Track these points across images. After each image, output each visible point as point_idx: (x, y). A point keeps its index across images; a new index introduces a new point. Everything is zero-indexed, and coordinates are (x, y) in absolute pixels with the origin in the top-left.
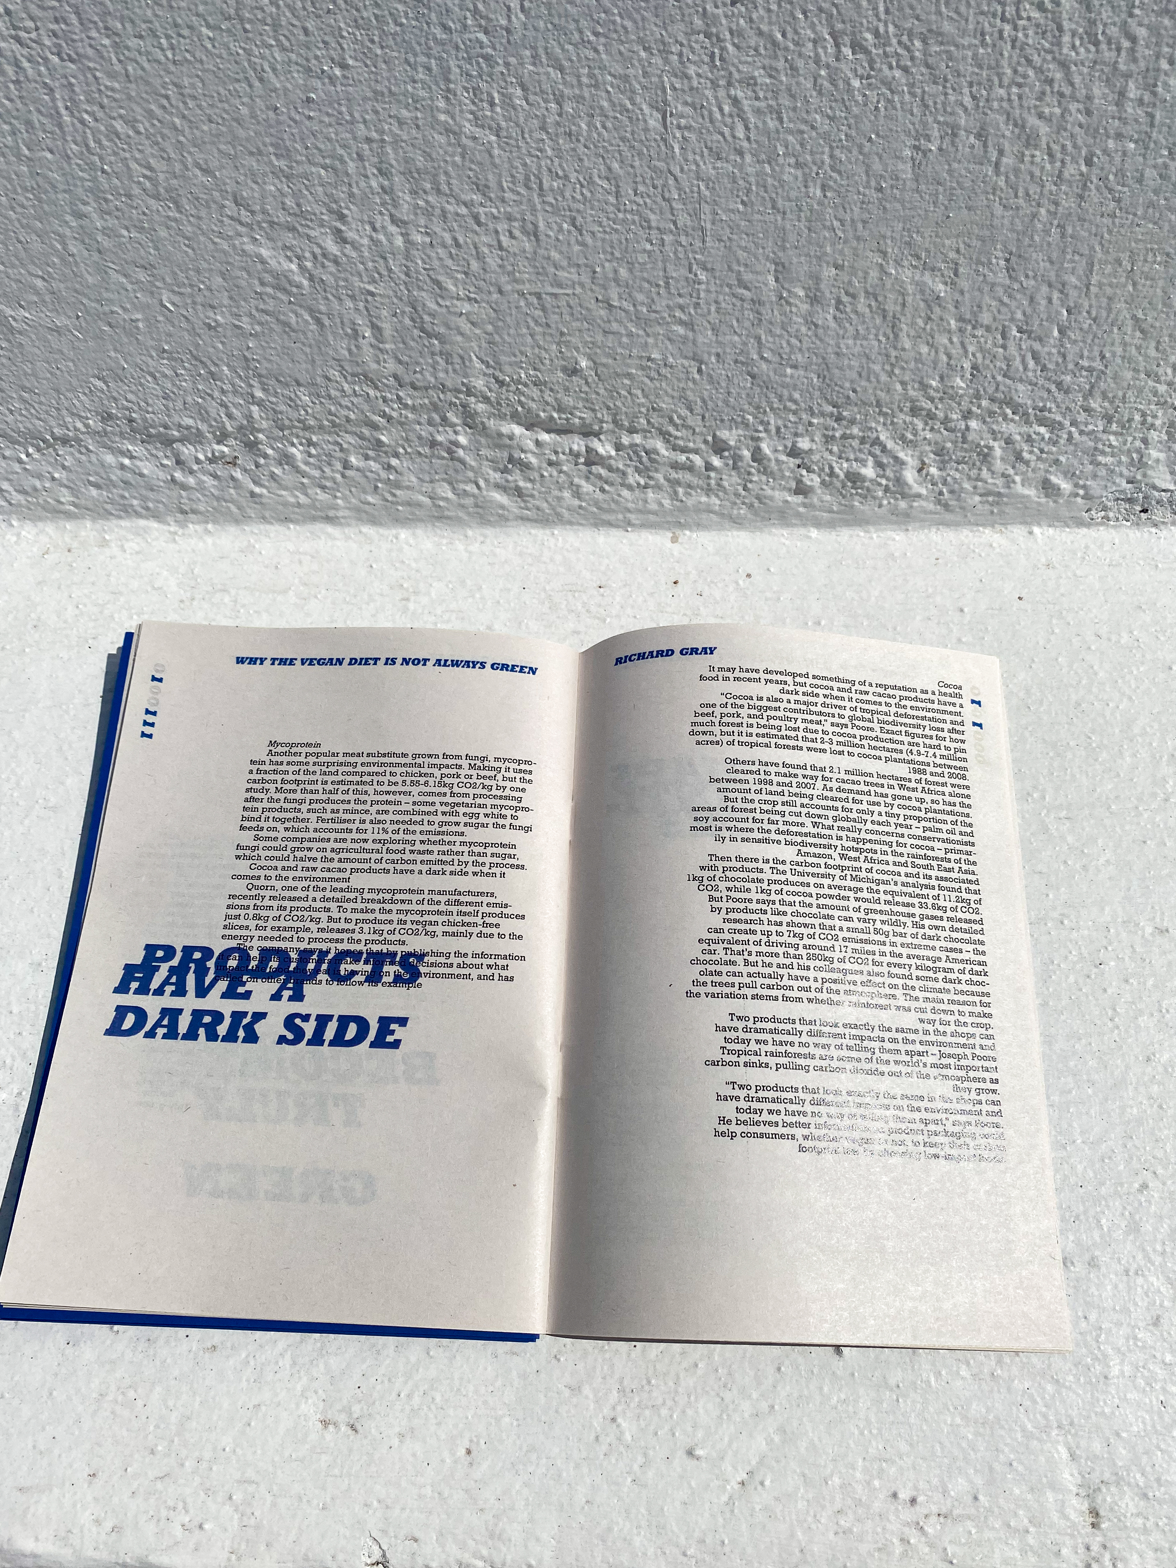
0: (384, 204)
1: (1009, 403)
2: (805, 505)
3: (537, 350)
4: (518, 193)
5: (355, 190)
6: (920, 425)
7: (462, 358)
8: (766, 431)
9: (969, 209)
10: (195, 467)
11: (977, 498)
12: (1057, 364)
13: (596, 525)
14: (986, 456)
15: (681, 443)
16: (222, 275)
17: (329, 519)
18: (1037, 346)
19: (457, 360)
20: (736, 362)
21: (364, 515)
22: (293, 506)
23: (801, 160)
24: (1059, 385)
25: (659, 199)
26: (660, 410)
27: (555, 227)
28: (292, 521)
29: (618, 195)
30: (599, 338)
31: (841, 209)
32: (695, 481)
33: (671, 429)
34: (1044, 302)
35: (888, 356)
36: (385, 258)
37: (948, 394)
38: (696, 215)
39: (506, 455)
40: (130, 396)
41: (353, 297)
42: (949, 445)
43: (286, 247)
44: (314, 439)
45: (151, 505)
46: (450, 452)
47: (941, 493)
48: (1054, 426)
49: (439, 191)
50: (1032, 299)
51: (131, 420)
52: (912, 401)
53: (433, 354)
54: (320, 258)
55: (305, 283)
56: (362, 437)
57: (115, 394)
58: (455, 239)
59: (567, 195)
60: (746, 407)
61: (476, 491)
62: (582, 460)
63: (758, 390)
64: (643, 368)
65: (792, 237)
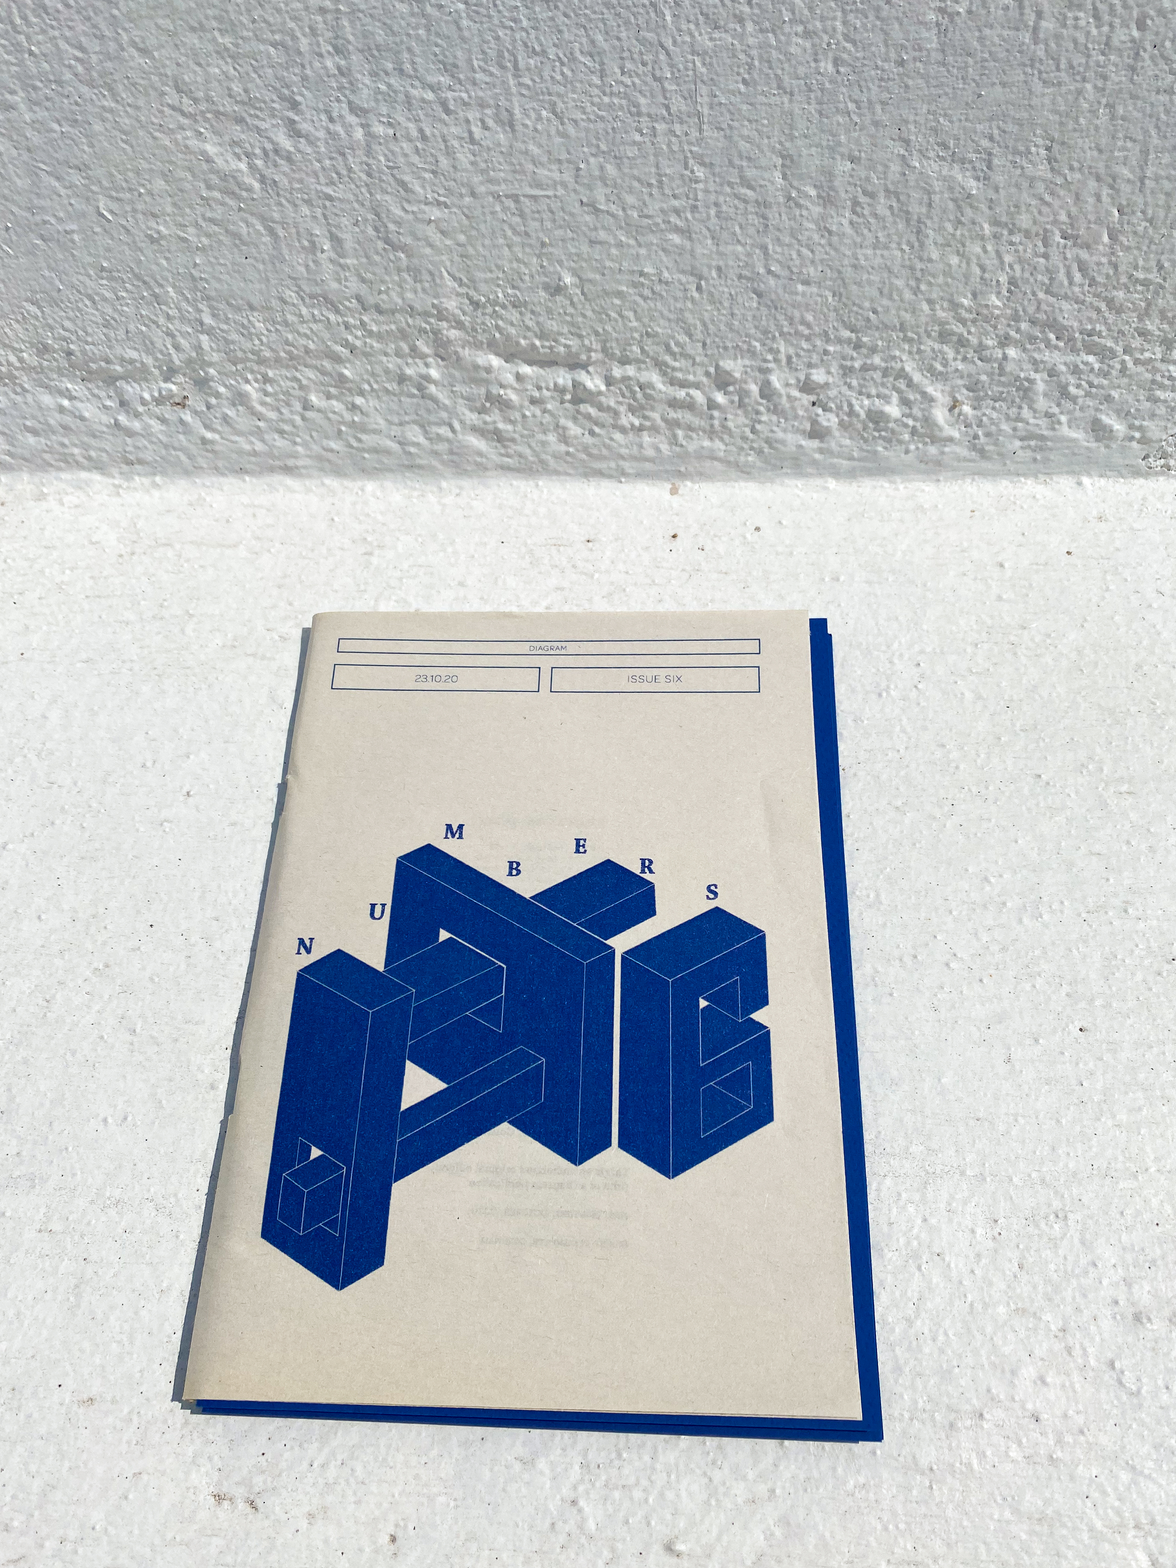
0: (341, 88)
1: (1052, 325)
2: (821, 451)
3: (515, 265)
4: (491, 74)
5: (308, 72)
6: (951, 354)
7: (431, 274)
8: (776, 360)
9: (1004, 85)
10: (141, 409)
11: (1018, 443)
12: (1108, 276)
13: (586, 475)
14: (1026, 391)
15: (679, 375)
16: (164, 175)
17: (288, 470)
18: (1084, 255)
19: (426, 277)
20: (740, 277)
21: (327, 464)
22: (249, 454)
23: (810, 27)
24: (1110, 302)
25: (649, 79)
26: (656, 335)
27: (533, 115)
28: (247, 472)
29: (602, 75)
30: (585, 248)
31: (856, 89)
32: (696, 422)
33: (668, 359)
34: (1091, 200)
35: (912, 268)
36: (343, 155)
37: (983, 316)
38: (691, 97)
39: (483, 391)
40: (67, 324)
41: (309, 202)
42: (984, 378)
43: (234, 143)
44: (271, 374)
45: (93, 454)
46: (420, 388)
47: (976, 437)
48: (1105, 354)
49: (401, 71)
50: (1077, 197)
51: (69, 353)
52: (942, 324)
53: (399, 270)
54: (271, 154)
55: (257, 185)
56: (324, 373)
57: (50, 321)
58: (421, 131)
59: (546, 74)
60: (753, 331)
61: (450, 435)
62: (568, 397)
63: (764, 311)
64: (635, 285)
65: (801, 124)
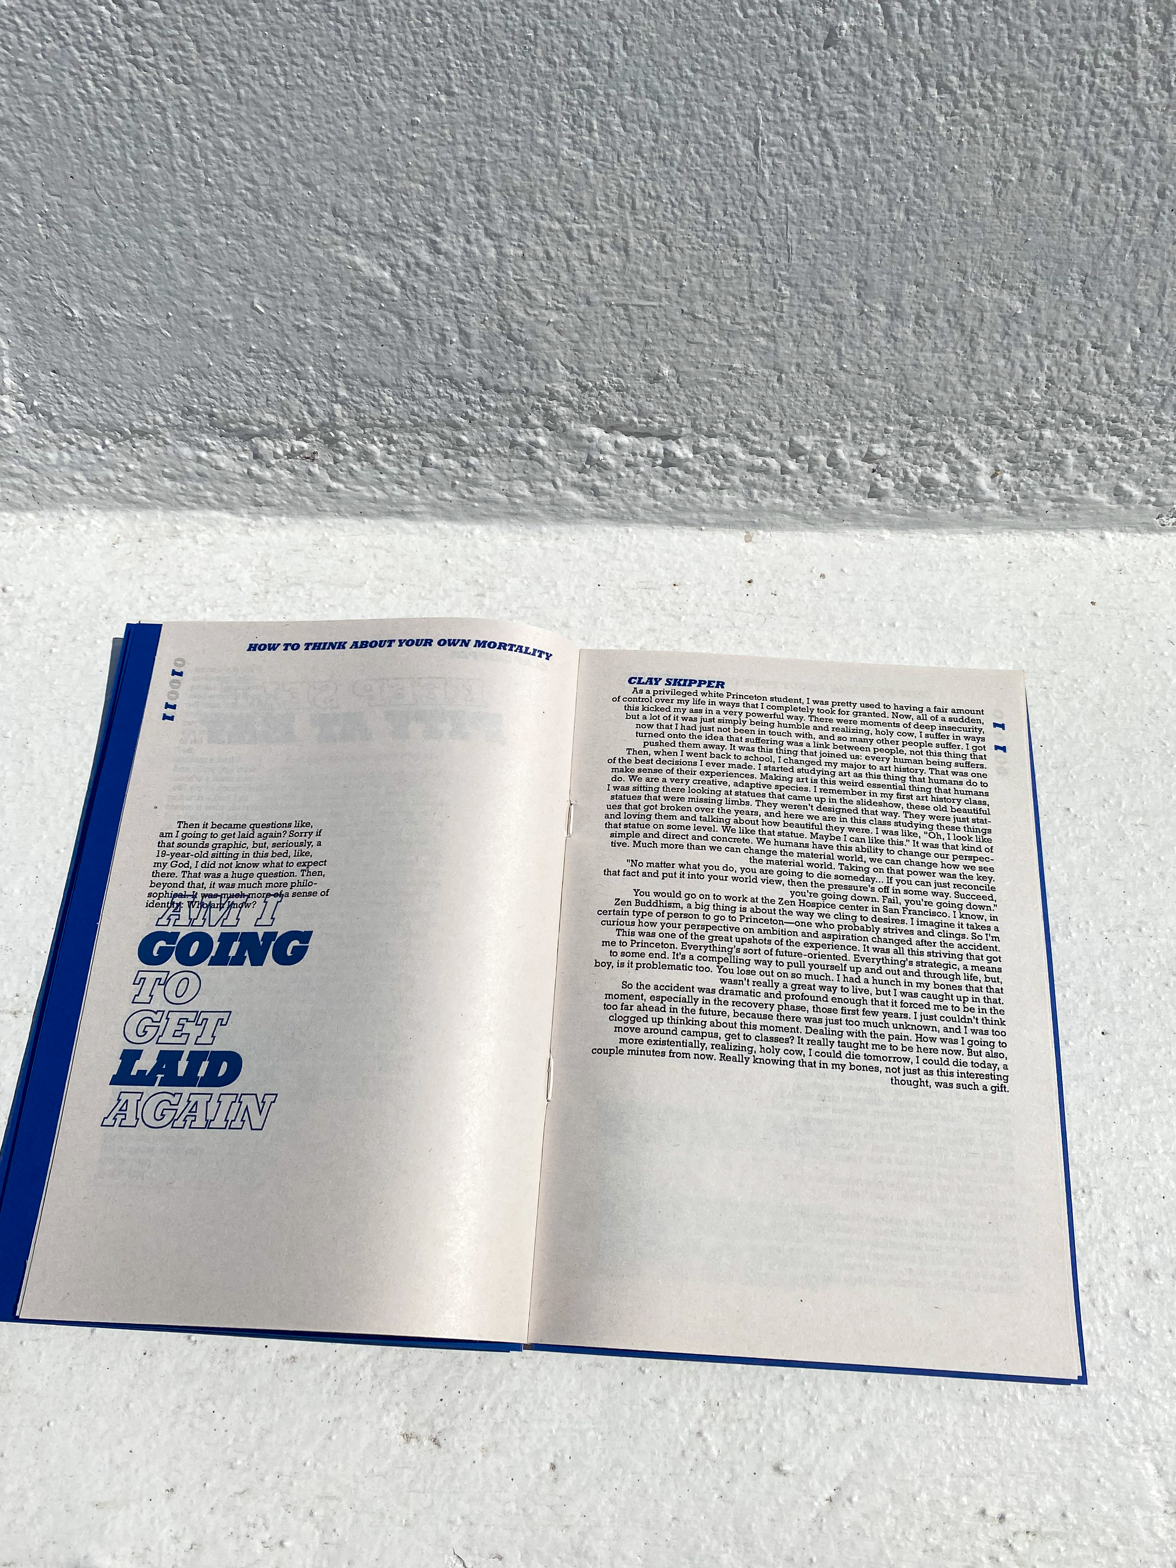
0: (479, 218)
1: (1083, 413)
2: (878, 508)
3: (621, 358)
4: (611, 212)
5: (452, 205)
6: (995, 434)
7: (547, 364)
8: (842, 437)
9: (1047, 234)
10: (273, 462)
11: (1050, 504)
12: (1130, 378)
13: (671, 524)
14: (1059, 463)
15: (758, 447)
16: (316, 281)
17: (404, 514)
18: (1111, 361)
19: (541, 365)
20: (816, 371)
21: (440, 512)
22: (369, 501)
23: (886, 186)
24: (1132, 398)
25: (748, 219)
26: (740, 416)
27: (645, 244)
28: (366, 515)
29: (708, 215)
30: (683, 347)
31: (923, 233)
32: (770, 483)
33: (749, 434)
34: (1118, 321)
35: (965, 368)
36: (477, 269)
37: (1023, 404)
38: (783, 234)
39: (584, 456)
40: (213, 392)
41: (443, 305)
42: (1023, 452)
43: (380, 256)
44: (395, 437)
45: (225, 497)
46: (529, 452)
47: (1014, 498)
48: (1125, 436)
49: (534, 208)
50: (1106, 318)
51: (212, 415)
52: (988, 411)
53: (519, 359)
54: (413, 266)
55: (397, 290)
56: (443, 437)
57: (198, 390)
58: (547, 253)
59: (659, 213)
60: (824, 414)
61: (553, 489)
62: (660, 462)
63: (835, 398)
64: (724, 376)
65: (875, 257)
